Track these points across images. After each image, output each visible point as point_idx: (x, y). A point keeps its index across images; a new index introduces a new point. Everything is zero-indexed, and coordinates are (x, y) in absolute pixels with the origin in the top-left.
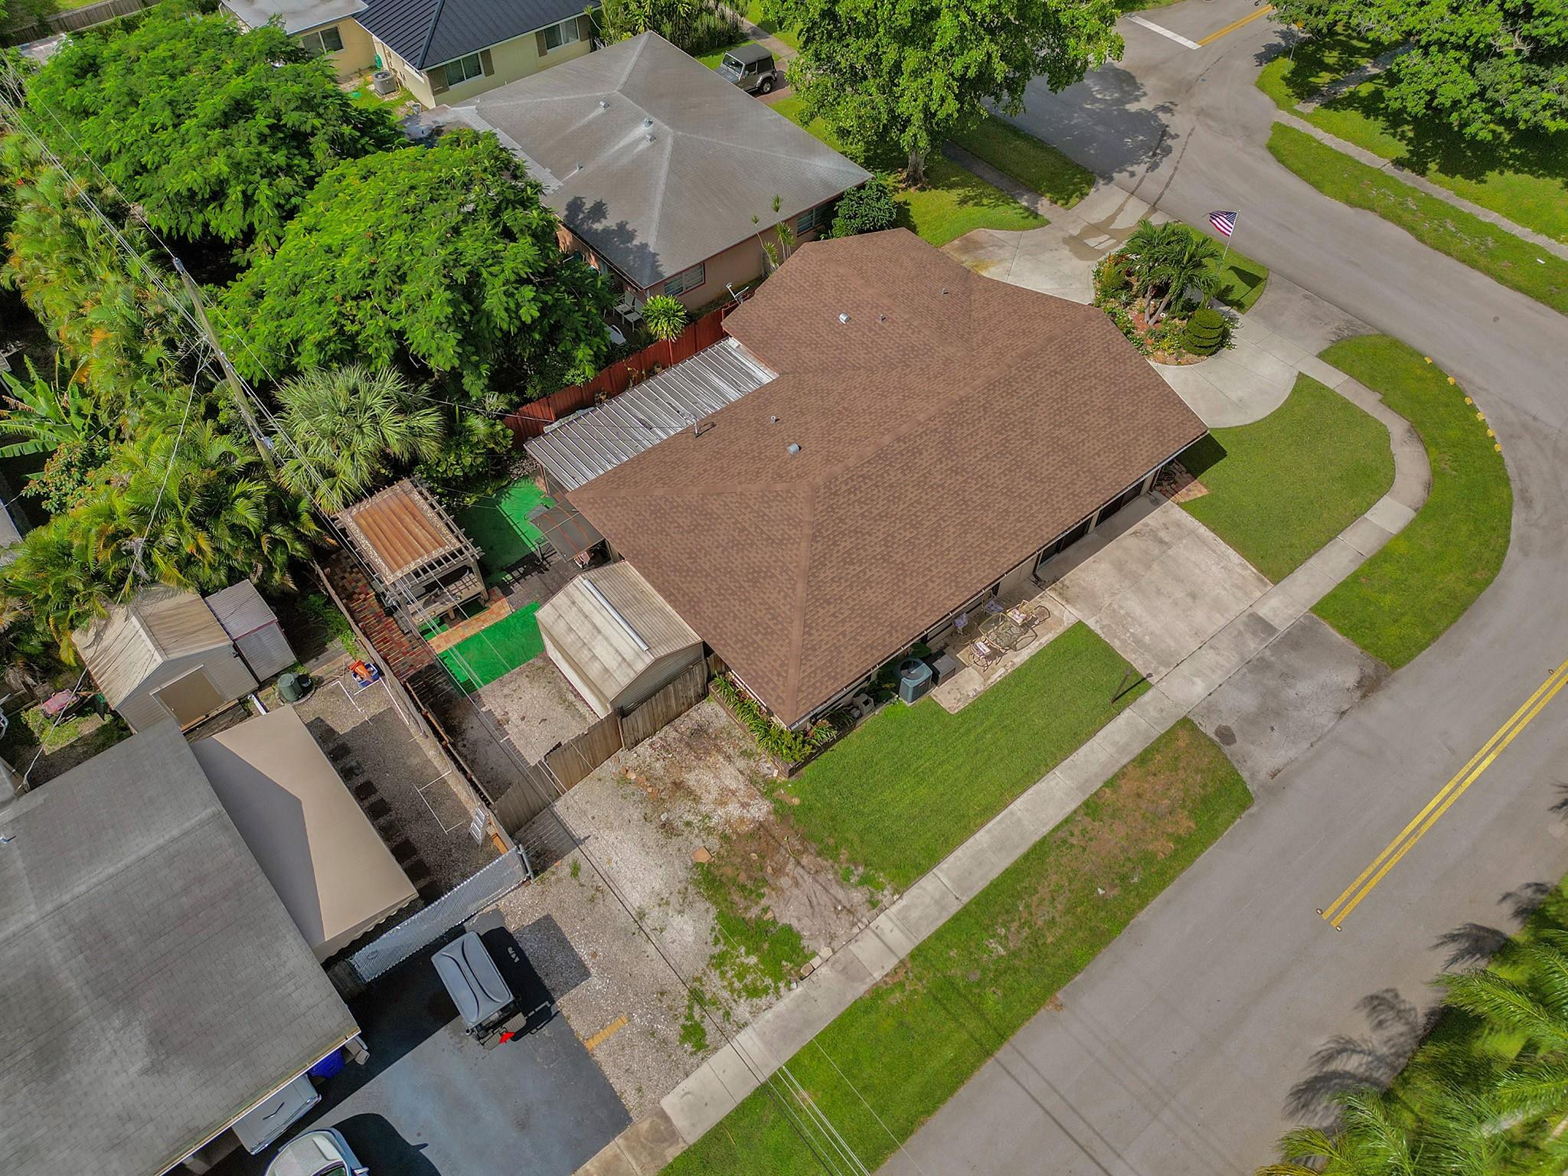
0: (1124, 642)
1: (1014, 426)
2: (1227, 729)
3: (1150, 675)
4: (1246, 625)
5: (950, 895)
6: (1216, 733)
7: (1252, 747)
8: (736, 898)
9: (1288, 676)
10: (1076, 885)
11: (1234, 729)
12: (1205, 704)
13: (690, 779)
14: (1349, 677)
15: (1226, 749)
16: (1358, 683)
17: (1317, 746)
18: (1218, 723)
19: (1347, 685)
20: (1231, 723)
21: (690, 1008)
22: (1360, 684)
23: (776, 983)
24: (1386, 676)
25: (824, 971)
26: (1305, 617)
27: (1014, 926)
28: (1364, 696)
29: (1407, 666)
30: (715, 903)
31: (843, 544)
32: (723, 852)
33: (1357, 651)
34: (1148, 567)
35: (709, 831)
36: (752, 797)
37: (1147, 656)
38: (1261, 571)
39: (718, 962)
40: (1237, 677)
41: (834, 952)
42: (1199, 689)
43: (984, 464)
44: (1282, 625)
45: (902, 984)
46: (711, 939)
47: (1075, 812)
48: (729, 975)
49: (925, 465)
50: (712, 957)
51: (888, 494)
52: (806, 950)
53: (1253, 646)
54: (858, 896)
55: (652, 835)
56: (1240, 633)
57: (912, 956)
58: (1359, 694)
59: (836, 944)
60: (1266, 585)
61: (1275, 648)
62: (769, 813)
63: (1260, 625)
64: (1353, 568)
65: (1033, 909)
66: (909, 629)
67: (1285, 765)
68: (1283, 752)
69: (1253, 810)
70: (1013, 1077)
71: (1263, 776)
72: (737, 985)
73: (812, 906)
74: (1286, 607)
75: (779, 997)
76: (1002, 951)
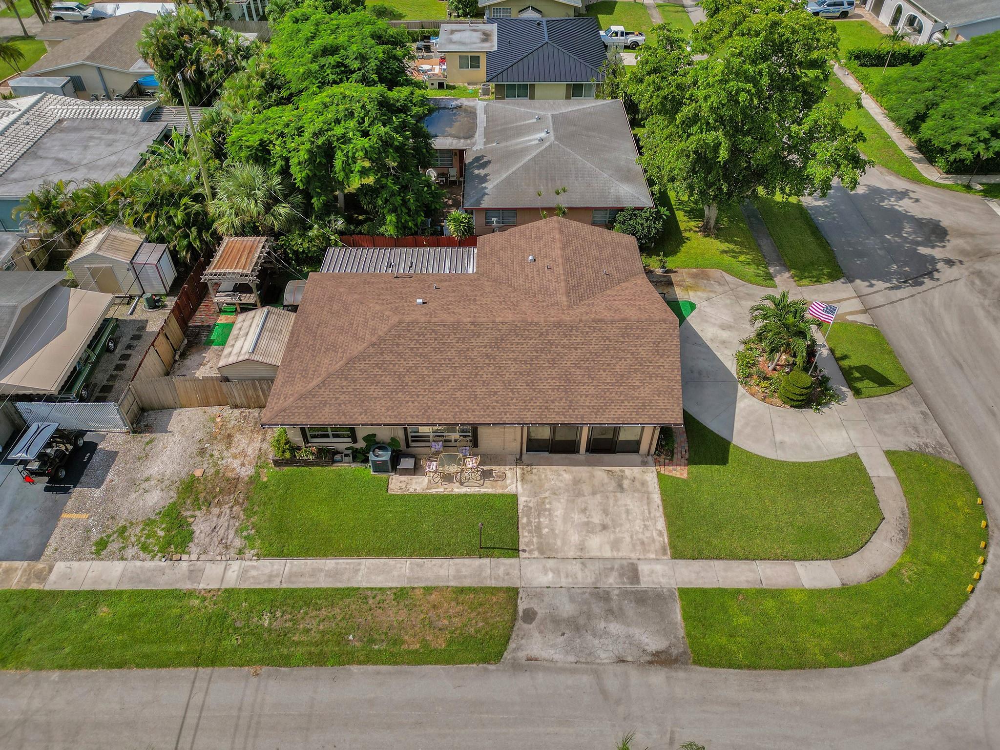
0: (529, 523)
1: (550, 353)
2: (535, 613)
3: (524, 551)
4: (622, 567)
5: (280, 578)
6: (524, 611)
7: (537, 634)
8: (189, 501)
9: (611, 613)
10: (343, 624)
11: (539, 616)
12: (538, 590)
13: (238, 437)
14: (654, 643)
15: (519, 623)
16: (658, 652)
17: (579, 666)
18: (532, 605)
19: (646, 648)
20: (541, 612)
21: (114, 533)
22: (657, 654)
23: (158, 552)
24: (682, 663)
25: (184, 565)
26: (669, 590)
27: (288, 616)
28: (650, 663)
29: (708, 669)
30: (179, 497)
31: (386, 356)
32: (209, 478)
33: (682, 633)
34: (594, 493)
35: (216, 464)
36: (250, 463)
37: (535, 540)
38: (670, 544)
39: (149, 522)
40: (579, 591)
41: (198, 560)
42: (546, 579)
43: (510, 362)
44: (645, 583)
45: (205, 599)
46: (157, 511)
47: (390, 588)
48: (145, 532)
49: (474, 344)
50: (149, 519)
51: (438, 346)
52: (187, 548)
53: (612, 581)
54: (238, 543)
55: (194, 449)
56: (612, 569)
57: (226, 590)
58: (649, 658)
59: (203, 557)
60: (665, 553)
61: (625, 594)
62: (247, 476)
63: (632, 573)
64: (744, 586)
65: (307, 617)
66: (373, 418)
67: (544, 660)
68: (552, 652)
69: (491, 667)
70: (193, 686)
71: (522, 655)
72: (143, 539)
73: (213, 531)
74: (663, 576)
75: (153, 559)
76: (266, 624)
